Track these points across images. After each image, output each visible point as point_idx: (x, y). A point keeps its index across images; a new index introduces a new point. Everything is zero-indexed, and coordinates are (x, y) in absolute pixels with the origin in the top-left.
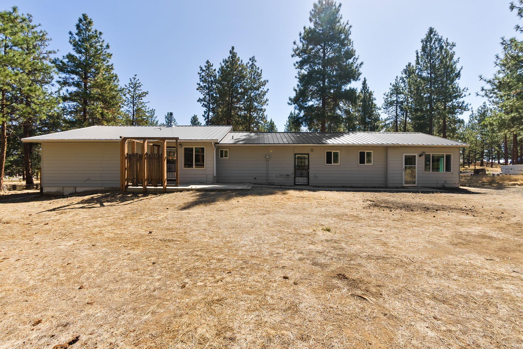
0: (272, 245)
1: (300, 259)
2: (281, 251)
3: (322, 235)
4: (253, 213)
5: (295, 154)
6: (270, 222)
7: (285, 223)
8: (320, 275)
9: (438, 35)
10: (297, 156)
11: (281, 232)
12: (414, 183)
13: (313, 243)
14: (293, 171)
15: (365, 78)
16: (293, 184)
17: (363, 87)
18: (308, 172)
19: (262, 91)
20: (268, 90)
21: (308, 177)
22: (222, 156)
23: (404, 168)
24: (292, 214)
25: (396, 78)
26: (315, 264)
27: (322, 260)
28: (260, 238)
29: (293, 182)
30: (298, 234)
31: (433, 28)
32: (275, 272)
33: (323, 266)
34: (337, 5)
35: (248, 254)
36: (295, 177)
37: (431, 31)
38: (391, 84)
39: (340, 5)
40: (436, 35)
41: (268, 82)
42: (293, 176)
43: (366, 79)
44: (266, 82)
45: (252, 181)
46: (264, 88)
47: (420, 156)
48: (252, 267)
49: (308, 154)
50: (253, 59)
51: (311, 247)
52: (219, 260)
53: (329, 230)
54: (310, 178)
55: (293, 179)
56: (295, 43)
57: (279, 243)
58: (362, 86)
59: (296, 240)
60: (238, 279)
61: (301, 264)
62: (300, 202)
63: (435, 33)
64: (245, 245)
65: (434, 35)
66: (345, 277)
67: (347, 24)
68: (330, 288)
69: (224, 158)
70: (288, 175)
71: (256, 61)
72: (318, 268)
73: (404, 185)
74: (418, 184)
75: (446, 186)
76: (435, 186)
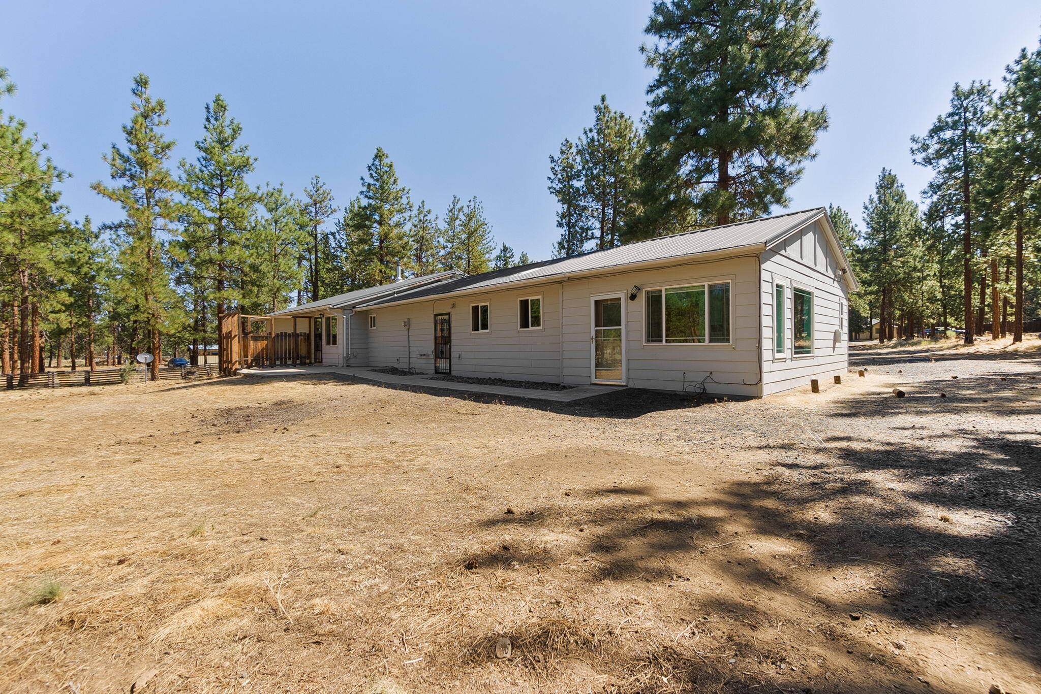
5: (435, 316)
10: (437, 319)
12: (620, 377)
14: (433, 348)
16: (433, 371)
18: (450, 350)
21: (450, 358)
23: (593, 333)
29: (433, 367)
36: (436, 358)
42: (433, 356)
45: (396, 365)
49: (449, 314)
54: (452, 361)
55: (433, 361)
69: (373, 328)
73: (594, 381)
74: (628, 379)
75: (711, 389)
76: (677, 387)
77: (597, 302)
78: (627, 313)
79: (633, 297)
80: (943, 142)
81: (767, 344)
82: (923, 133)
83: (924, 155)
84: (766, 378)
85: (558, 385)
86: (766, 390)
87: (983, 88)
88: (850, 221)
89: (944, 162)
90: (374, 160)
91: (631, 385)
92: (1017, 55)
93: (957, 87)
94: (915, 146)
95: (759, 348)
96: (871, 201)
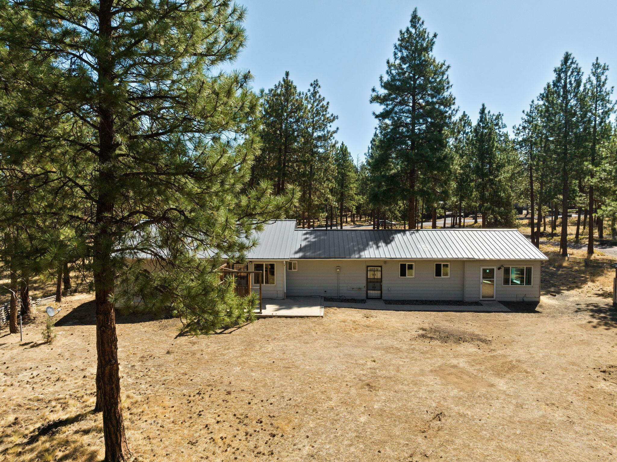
0: (342, 371)
1: (354, 378)
2: (346, 374)
3: (370, 364)
4: (330, 346)
5: (368, 267)
6: (341, 355)
7: (350, 355)
8: (361, 384)
9: (577, 62)
10: (369, 268)
11: (347, 362)
12: (493, 297)
13: (363, 370)
14: (365, 284)
15: (483, 105)
16: (365, 298)
17: (481, 117)
18: (381, 286)
19: (328, 132)
20: (338, 129)
21: (381, 290)
22: (290, 268)
23: (481, 281)
24: (356, 347)
25: (531, 104)
26: (360, 380)
27: (364, 378)
28: (336, 367)
29: (365, 295)
30: (357, 364)
31: (569, 53)
32: (343, 383)
33: (363, 381)
34: (431, 36)
35: (331, 376)
36: (367, 290)
37: (567, 58)
38: (523, 112)
39: (435, 36)
40: (574, 63)
41: (337, 118)
42: (365, 289)
43: (486, 106)
44: (335, 118)
45: (323, 295)
46: (332, 127)
47: (499, 269)
48: (334, 381)
49: (381, 267)
50: (315, 84)
51: (361, 372)
52: (319, 378)
53: (374, 361)
54: (383, 292)
55: (365, 292)
56: (374, 90)
57: (345, 369)
58: (479, 115)
59: (355, 368)
60: (329, 385)
61: (354, 380)
62: (364, 333)
63: (573, 60)
64: (329, 371)
65: (572, 63)
66: (369, 385)
67: (444, 64)
68: (362, 388)
69: (293, 270)
70: (360, 288)
71: (320, 87)
72: (361, 382)
73: (481, 299)
74: (496, 298)
75: (526, 300)
76: (515, 300)
78: (497, 274)
85: (462, 301)
91: (498, 300)
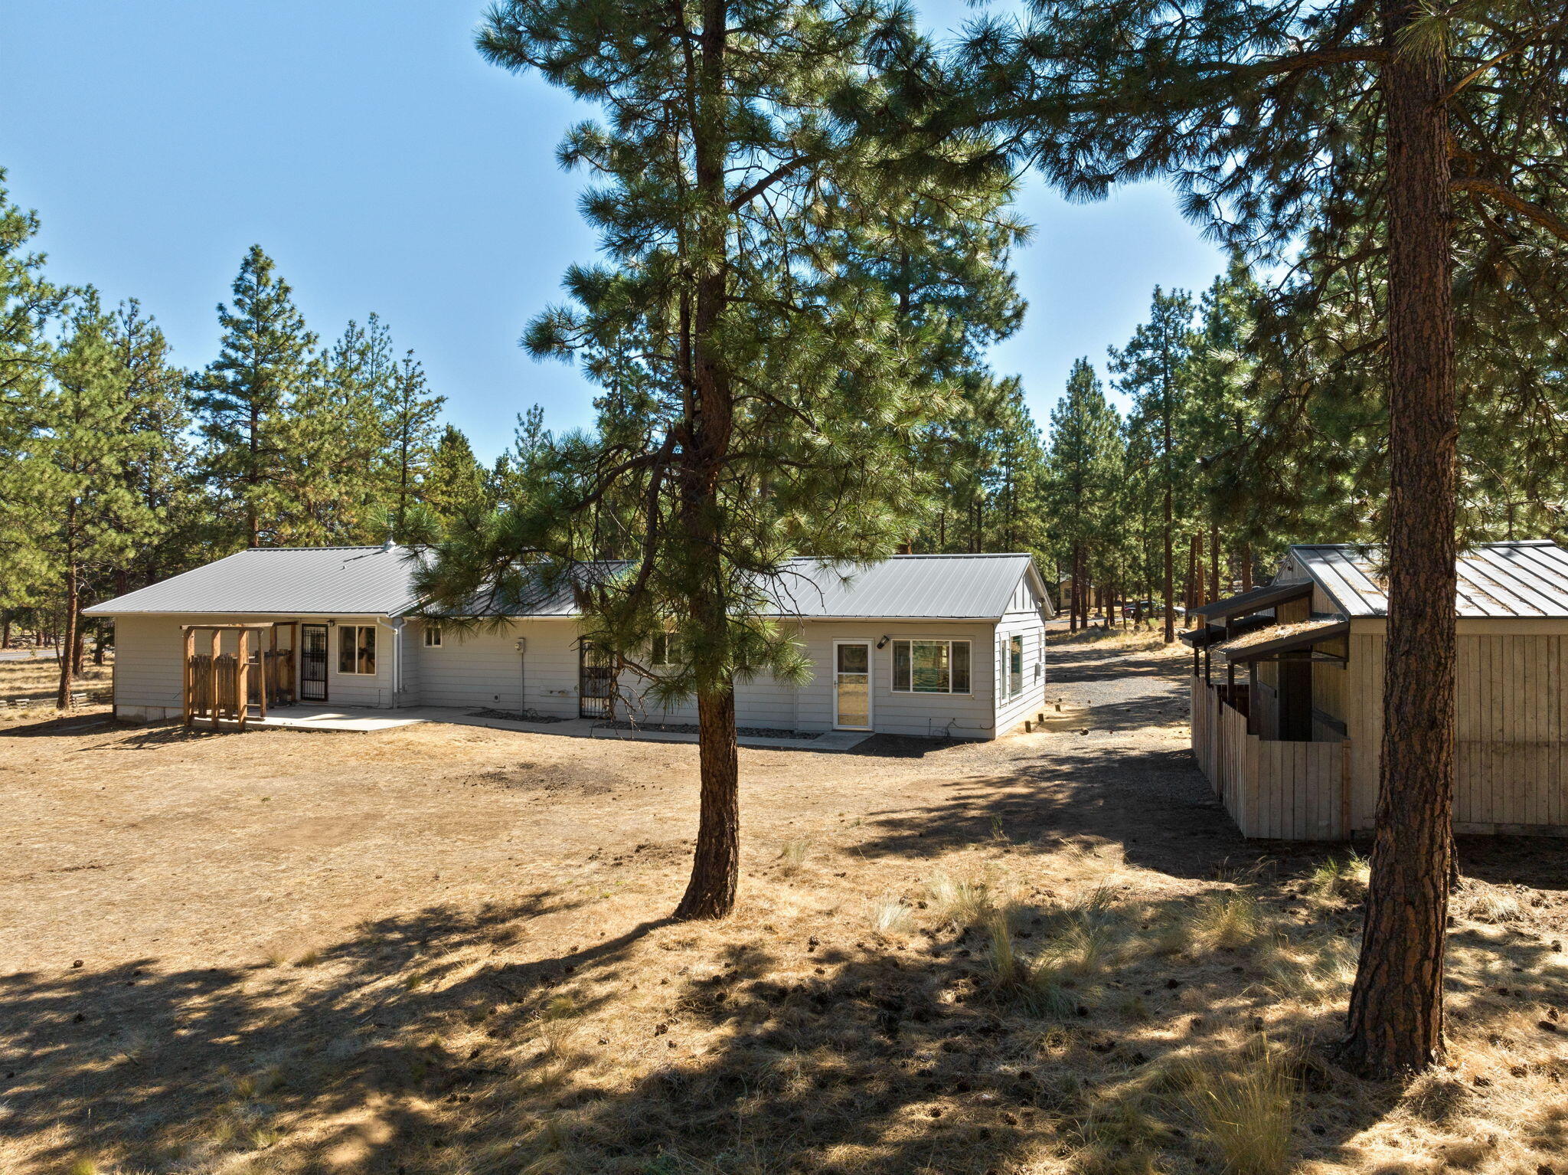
12: (866, 723)
14: (576, 682)
16: (576, 714)
22: (430, 642)
23: (836, 678)
29: (576, 709)
36: (581, 697)
42: (576, 694)
45: (491, 706)
55: (577, 701)
69: (434, 646)
70: (565, 692)
73: (836, 726)
74: (874, 725)
75: (954, 733)
76: (924, 732)
77: (840, 646)
78: (874, 661)
79: (880, 646)
80: (1141, 363)
81: (997, 694)
82: (1122, 347)
83: (1123, 375)
84: (998, 722)
85: (791, 732)
86: (999, 731)
87: (1183, 303)
88: (1031, 423)
89: (1144, 390)
90: (245, 271)
91: (879, 730)
92: (1211, 284)
93: (1158, 291)
94: (1114, 362)
95: (993, 699)
96: (1061, 406)
